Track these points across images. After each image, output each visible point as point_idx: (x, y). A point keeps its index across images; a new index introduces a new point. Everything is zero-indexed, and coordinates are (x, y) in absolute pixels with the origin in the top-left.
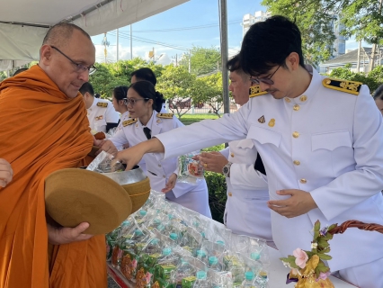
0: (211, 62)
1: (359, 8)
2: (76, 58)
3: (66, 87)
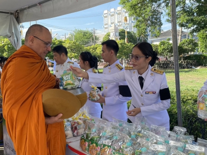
0: (87, 38)
2: (46, 41)
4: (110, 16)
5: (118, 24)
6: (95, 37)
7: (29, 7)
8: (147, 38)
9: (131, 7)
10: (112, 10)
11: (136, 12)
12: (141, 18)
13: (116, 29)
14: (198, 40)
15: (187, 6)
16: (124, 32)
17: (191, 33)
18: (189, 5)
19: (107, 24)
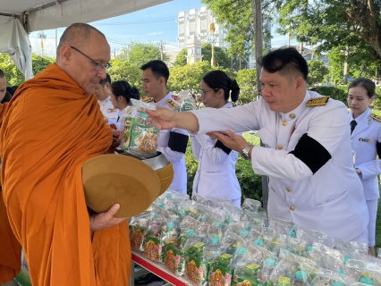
1: (292, 8)
2: (95, 58)
3: (85, 86)
4: (188, 22)
5: (202, 35)
6: (164, 55)
7: (43, 7)
8: (248, 59)
9: (221, 7)
10: (192, 12)
11: (228, 17)
12: (236, 27)
13: (197, 43)
14: (330, 64)
15: (310, 8)
16: (210, 49)
17: (316, 51)
18: (313, 6)
19: (183, 35)
